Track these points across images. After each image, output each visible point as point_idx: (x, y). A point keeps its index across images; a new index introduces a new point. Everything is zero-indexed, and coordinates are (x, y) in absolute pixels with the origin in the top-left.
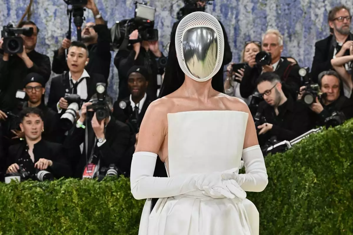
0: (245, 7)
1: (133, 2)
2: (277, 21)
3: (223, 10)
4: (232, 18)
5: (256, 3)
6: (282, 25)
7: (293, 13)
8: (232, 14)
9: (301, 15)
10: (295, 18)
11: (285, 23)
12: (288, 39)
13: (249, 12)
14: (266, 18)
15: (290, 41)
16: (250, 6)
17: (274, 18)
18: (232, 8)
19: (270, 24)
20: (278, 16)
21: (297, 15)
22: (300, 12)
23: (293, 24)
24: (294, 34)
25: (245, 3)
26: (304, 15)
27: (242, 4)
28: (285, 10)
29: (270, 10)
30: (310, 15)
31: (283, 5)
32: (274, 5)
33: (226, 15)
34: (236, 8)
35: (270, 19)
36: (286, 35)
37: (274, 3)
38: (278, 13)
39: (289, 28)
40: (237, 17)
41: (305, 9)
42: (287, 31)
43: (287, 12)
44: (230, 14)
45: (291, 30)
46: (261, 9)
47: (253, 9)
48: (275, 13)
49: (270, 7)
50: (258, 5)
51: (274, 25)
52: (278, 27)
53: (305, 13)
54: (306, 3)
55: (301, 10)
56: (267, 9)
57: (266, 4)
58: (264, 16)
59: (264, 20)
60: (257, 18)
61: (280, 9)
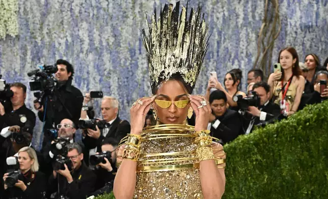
0: (94, 79)
1: (6, 72)
2: (119, 90)
3: (77, 80)
4: (84, 86)
5: (102, 76)
6: (122, 94)
7: (131, 85)
8: (84, 84)
9: (137, 86)
10: (132, 88)
11: (125, 92)
12: (127, 104)
13: (96, 83)
14: (110, 87)
15: (129, 106)
16: (98, 78)
17: (116, 88)
18: (84, 79)
19: (113, 92)
20: (119, 87)
21: (133, 86)
22: (136, 84)
23: (131, 93)
24: (132, 101)
25: (94, 76)
26: (139, 86)
27: (92, 77)
28: (124, 82)
29: (113, 81)
30: (144, 86)
31: (123, 78)
32: (117, 78)
33: (79, 85)
34: (87, 79)
35: (114, 88)
36: (125, 101)
37: (116, 76)
38: (119, 84)
39: (127, 96)
40: (87, 86)
41: (140, 82)
42: (126, 98)
43: (126, 83)
44: (82, 83)
45: (129, 98)
46: (106, 81)
47: (100, 81)
48: (117, 85)
49: (113, 79)
50: (104, 77)
51: (116, 93)
52: (119, 95)
53: (140, 85)
54: (140, 78)
55: (137, 82)
56: (111, 80)
57: (110, 77)
58: (108, 86)
59: (108, 89)
60: (103, 87)
61: (121, 81)
